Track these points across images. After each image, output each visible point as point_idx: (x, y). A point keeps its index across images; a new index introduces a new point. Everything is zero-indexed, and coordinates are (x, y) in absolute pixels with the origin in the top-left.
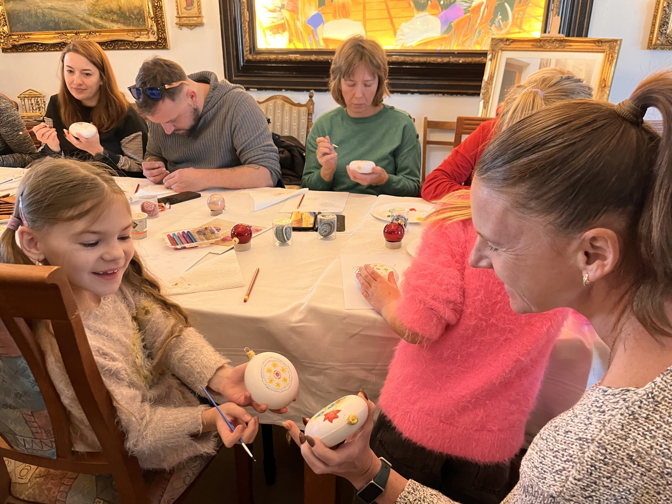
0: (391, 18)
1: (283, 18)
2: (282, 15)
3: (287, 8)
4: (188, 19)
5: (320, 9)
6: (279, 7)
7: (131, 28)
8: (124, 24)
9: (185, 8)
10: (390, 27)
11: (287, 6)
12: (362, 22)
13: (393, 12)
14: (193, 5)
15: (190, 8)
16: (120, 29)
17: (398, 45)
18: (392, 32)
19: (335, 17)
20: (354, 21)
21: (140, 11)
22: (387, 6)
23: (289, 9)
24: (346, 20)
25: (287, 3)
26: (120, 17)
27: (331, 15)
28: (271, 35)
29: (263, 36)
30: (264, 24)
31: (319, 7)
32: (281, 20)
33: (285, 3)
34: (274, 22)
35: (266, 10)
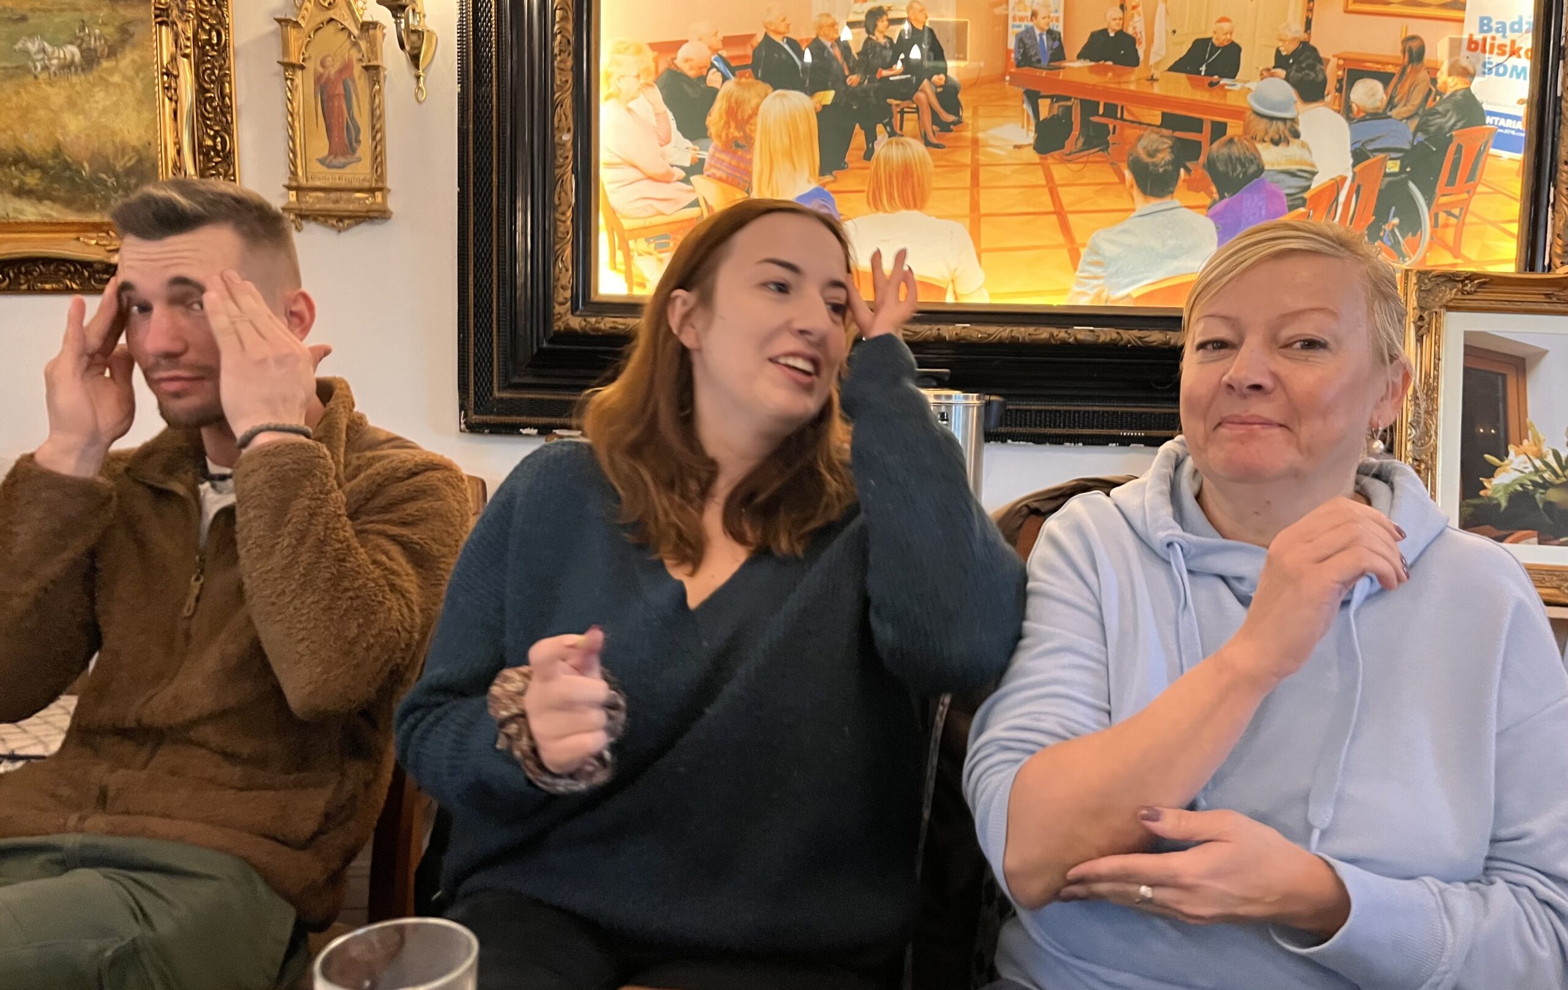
0: (1060, 213)
1: (695, 203)
2: (694, 191)
3: (713, 171)
4: (333, 195)
5: (828, 178)
6: (683, 168)
7: (96, 218)
8: (68, 203)
9: (322, 161)
10: (1061, 239)
11: (711, 166)
12: (967, 220)
13: (1067, 196)
14: (354, 151)
15: (341, 160)
16: (47, 220)
17: (1084, 294)
18: (1064, 254)
19: (875, 203)
20: (938, 217)
21: (140, 161)
22: (1049, 177)
23: (719, 174)
24: (915, 213)
25: (712, 156)
26: (57, 179)
27: (864, 195)
28: (650, 254)
29: (620, 256)
30: (625, 217)
31: (822, 173)
32: (684, 208)
33: (705, 155)
34: (662, 214)
35: (633, 174)
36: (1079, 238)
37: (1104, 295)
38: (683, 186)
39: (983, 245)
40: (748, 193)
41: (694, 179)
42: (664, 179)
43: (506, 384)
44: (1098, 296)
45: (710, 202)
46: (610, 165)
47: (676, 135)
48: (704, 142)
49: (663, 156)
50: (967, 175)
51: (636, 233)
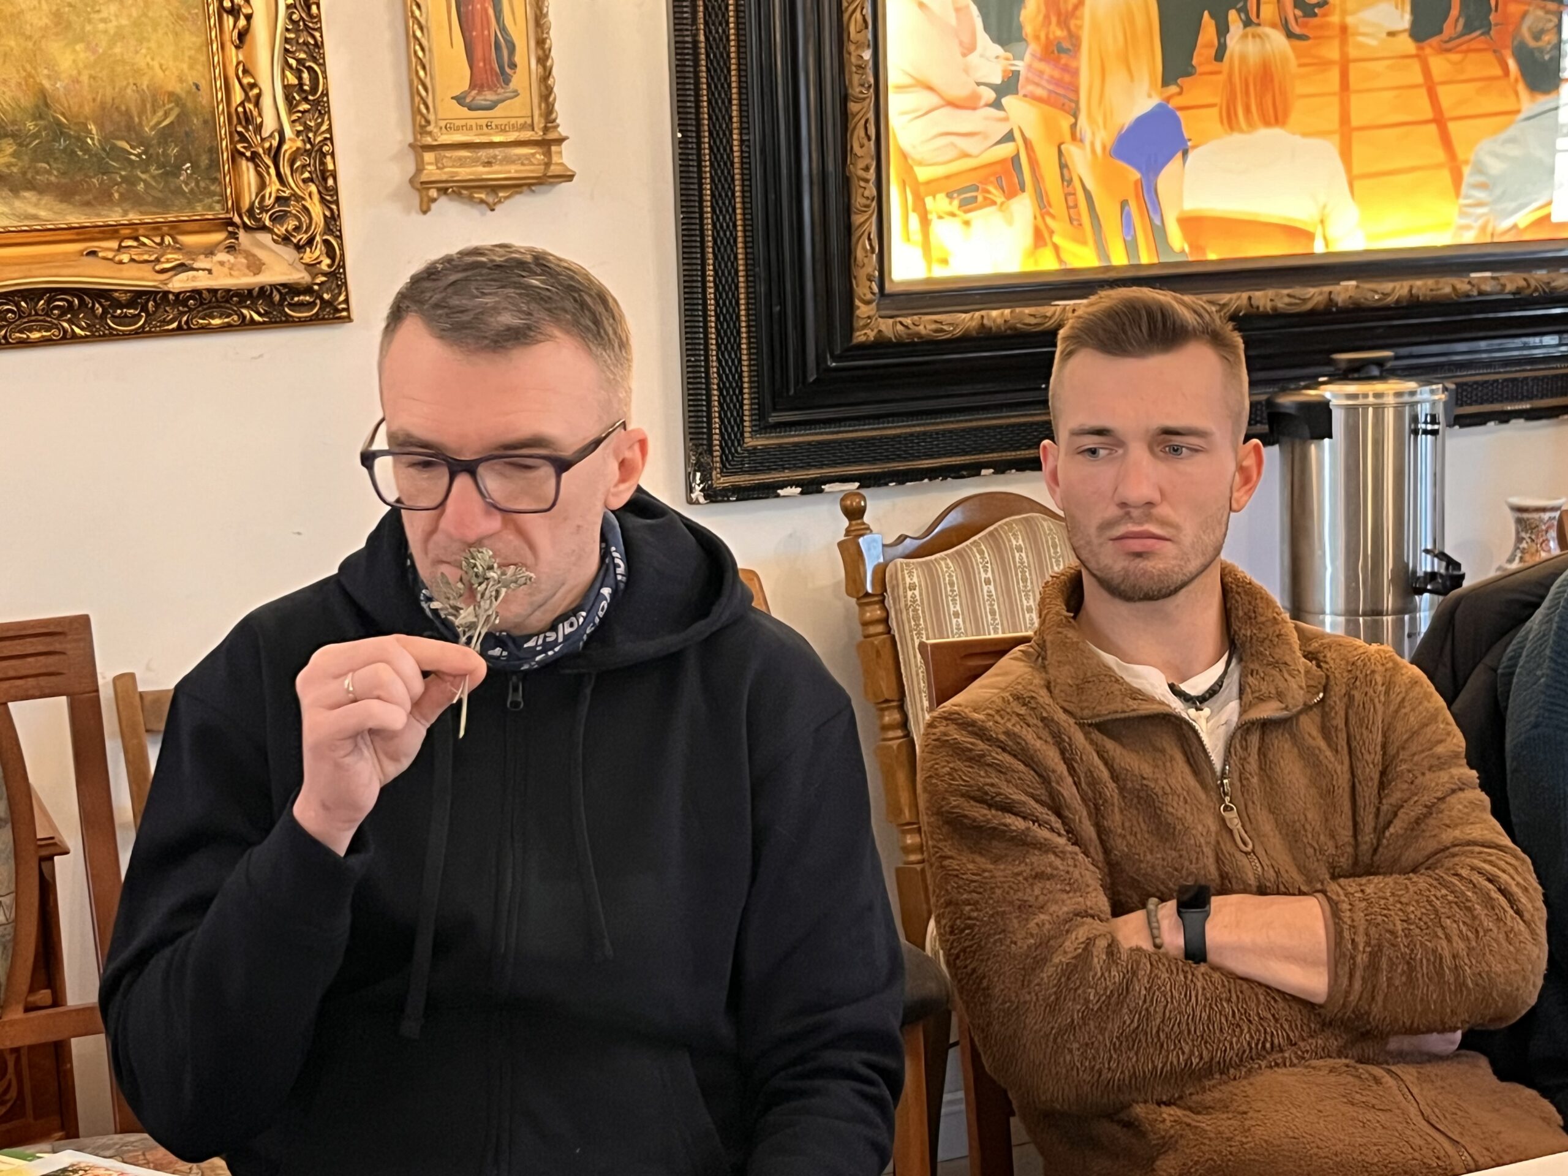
0: (1440, 120)
1: (1009, 137)
2: (1006, 119)
3: (1031, 88)
4: (483, 154)
5: (1173, 89)
6: (992, 87)
7: (114, 217)
8: (66, 194)
9: (459, 99)
10: (1440, 155)
11: (1028, 81)
12: (1336, 138)
13: (1447, 96)
14: (507, 81)
15: (489, 96)
16: (25, 224)
17: (1467, 227)
18: (1445, 175)
19: (1230, 121)
20: (1305, 135)
22: (1427, 72)
23: (1040, 92)
24: (1276, 132)
25: (1029, 67)
27: (1215, 111)
28: (953, 215)
29: (914, 219)
30: (920, 164)
31: (1165, 83)
32: (999, 142)
33: (1020, 66)
34: (966, 155)
35: (931, 99)
36: (1461, 155)
37: (1490, 229)
38: (992, 112)
39: (1356, 170)
40: (1075, 116)
42: (968, 104)
43: (763, 427)
44: (1483, 229)
45: (1028, 134)
46: (901, 88)
47: (983, 39)
48: (1018, 47)
49: (966, 71)
50: (1334, 74)
51: (934, 186)
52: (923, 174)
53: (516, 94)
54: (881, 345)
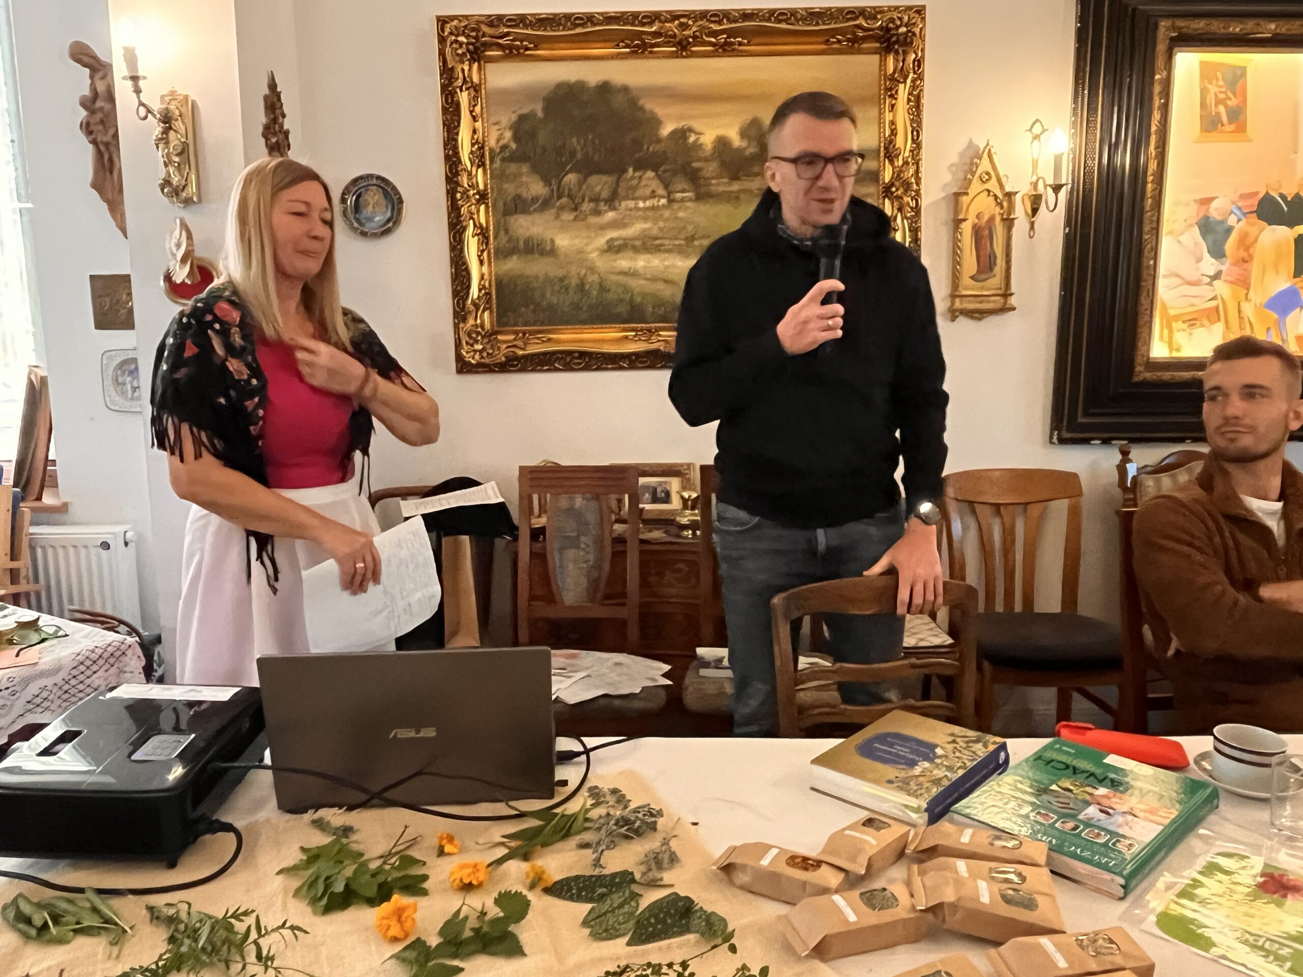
1: (1215, 298)
2: (1214, 290)
3: (1227, 277)
5: (1298, 279)
6: (1209, 277)
9: (972, 278)
11: (1227, 274)
14: (992, 270)
15: (983, 276)
23: (1232, 279)
25: (1228, 268)
28: (1184, 330)
29: (1166, 332)
30: (1173, 308)
31: (1295, 276)
32: (1211, 300)
33: (1224, 268)
34: (1194, 305)
35: (1178, 281)
38: (1208, 287)
40: (1248, 289)
41: (1215, 283)
42: (1196, 283)
43: (1086, 414)
45: (1224, 297)
46: (1165, 276)
47: (1206, 256)
48: (1224, 259)
49: (1198, 269)
51: (1176, 318)
52: (1172, 312)
53: (995, 276)
54: (1145, 383)
